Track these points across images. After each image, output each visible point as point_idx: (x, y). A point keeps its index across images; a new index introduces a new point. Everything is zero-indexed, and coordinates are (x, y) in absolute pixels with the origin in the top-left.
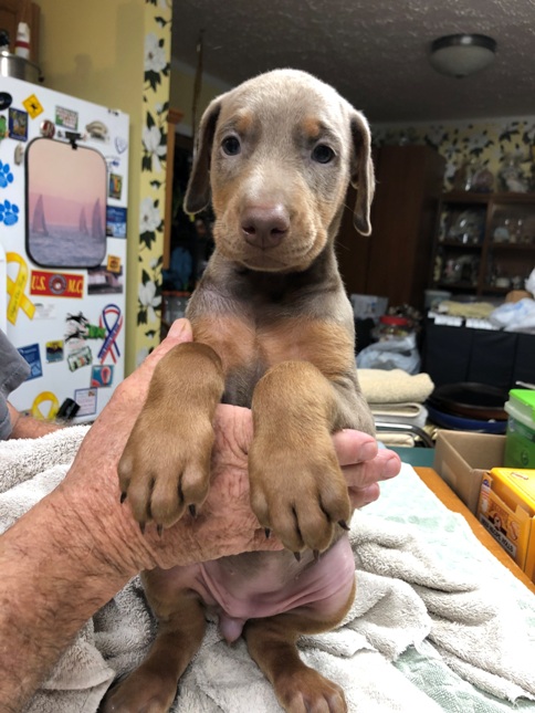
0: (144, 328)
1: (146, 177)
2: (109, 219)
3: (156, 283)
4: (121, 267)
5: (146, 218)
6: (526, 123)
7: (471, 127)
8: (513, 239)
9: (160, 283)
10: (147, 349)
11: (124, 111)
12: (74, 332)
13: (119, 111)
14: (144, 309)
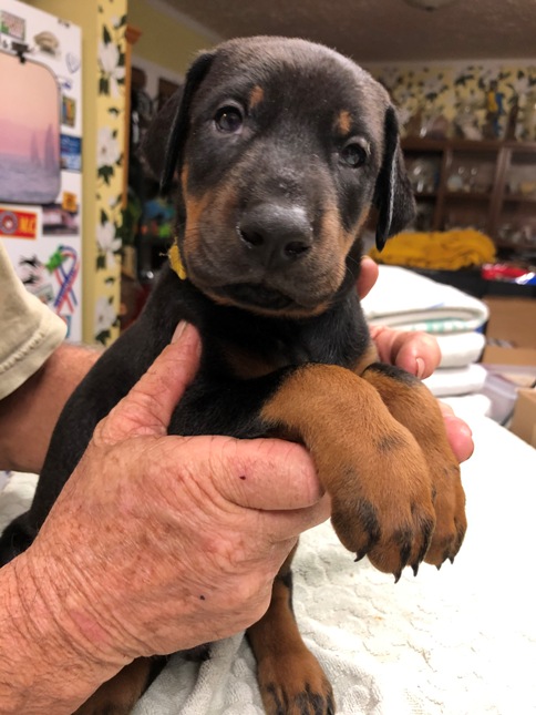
0: (103, 274)
1: (103, 102)
2: (63, 150)
3: (115, 224)
4: (77, 207)
5: (104, 150)
6: (481, 68)
7: (426, 70)
8: (467, 188)
9: (120, 223)
10: (106, 298)
11: (77, 22)
12: (27, 277)
13: (70, 22)
14: (103, 254)
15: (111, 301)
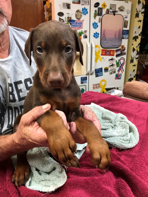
0: (132, 64)
1: (137, 19)
2: (123, 34)
3: (137, 51)
4: (125, 48)
11: (130, 1)
14: (133, 59)
15: (134, 71)
